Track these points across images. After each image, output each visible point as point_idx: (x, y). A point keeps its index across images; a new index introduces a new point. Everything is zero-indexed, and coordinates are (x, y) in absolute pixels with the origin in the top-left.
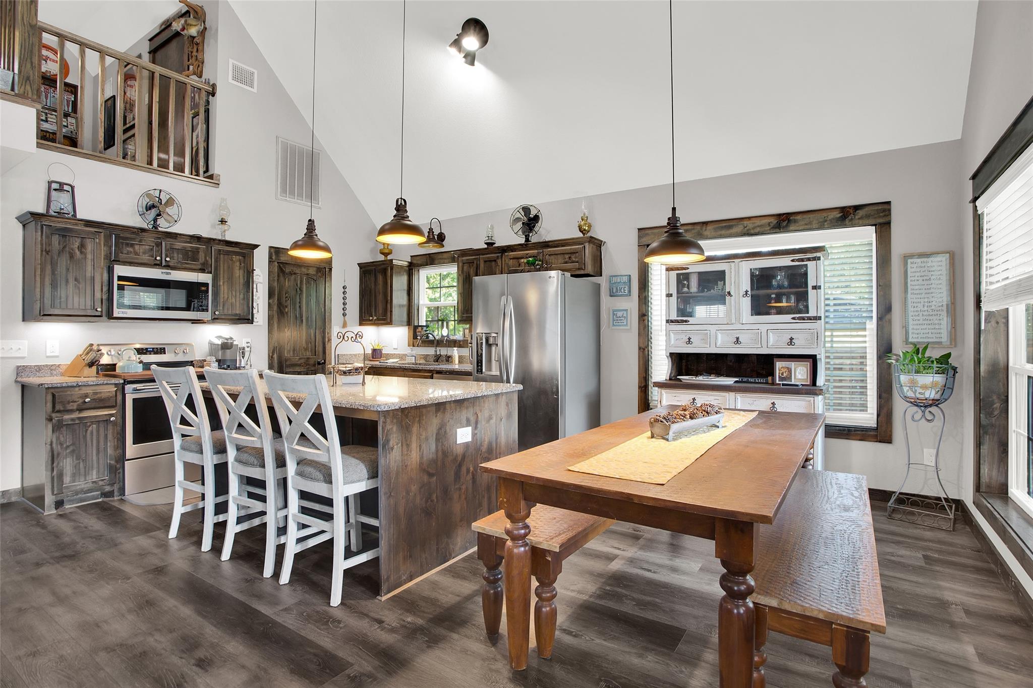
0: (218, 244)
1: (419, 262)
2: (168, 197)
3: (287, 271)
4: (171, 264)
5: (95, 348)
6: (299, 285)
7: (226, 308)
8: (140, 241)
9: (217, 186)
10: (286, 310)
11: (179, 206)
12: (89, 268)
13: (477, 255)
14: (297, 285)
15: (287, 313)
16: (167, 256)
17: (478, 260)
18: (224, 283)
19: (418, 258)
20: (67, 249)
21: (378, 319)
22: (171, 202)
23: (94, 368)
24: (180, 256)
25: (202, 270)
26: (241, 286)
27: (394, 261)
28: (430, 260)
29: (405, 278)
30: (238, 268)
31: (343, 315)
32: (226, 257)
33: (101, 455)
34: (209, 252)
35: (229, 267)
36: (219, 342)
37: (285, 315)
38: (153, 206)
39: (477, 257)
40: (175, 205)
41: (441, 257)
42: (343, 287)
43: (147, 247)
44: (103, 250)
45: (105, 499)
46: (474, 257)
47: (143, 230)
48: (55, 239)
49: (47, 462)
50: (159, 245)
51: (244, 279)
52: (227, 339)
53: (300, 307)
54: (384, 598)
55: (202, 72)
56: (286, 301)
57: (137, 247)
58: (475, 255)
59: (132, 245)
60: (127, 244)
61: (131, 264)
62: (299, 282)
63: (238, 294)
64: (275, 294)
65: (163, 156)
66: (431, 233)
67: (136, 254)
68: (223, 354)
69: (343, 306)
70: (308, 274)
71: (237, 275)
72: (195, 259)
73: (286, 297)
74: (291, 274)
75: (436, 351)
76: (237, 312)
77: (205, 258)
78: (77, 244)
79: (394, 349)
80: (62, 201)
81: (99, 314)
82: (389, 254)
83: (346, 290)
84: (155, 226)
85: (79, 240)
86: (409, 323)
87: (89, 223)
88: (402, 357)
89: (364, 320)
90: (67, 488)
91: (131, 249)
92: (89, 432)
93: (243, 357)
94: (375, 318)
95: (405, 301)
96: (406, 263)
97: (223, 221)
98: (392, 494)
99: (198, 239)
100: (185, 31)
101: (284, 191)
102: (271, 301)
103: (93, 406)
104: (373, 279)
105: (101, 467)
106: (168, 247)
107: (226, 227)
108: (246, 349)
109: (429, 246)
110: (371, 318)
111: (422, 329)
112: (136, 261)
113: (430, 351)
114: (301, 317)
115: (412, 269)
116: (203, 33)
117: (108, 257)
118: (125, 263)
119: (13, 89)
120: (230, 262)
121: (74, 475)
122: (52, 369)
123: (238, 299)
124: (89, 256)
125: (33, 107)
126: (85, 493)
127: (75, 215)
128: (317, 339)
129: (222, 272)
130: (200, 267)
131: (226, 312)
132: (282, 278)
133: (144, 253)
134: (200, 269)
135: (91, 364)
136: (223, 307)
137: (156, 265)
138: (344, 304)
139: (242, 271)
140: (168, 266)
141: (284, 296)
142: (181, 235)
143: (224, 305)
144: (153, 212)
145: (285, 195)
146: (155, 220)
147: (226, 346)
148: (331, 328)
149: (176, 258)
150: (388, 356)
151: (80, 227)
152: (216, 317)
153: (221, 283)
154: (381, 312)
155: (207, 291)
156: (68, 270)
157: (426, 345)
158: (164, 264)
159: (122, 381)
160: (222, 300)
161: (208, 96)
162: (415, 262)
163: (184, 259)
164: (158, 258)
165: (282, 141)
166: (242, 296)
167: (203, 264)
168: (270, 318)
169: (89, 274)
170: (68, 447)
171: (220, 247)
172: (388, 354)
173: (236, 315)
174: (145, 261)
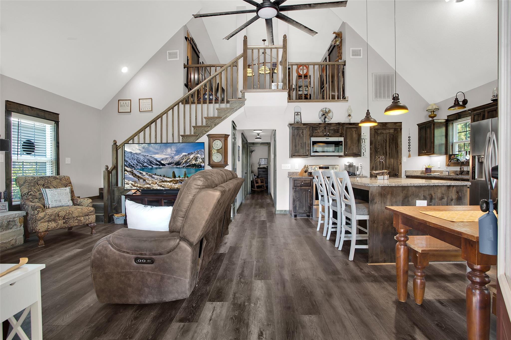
0: (346, 125)
1: (452, 119)
2: (328, 110)
3: (379, 132)
4: (329, 135)
5: (306, 166)
6: (385, 138)
7: (350, 151)
8: (319, 128)
9: (347, 101)
10: (379, 150)
11: (332, 113)
12: (305, 139)
13: (484, 109)
14: (384, 138)
15: (379, 151)
16: (328, 132)
17: (484, 111)
18: (349, 140)
19: (451, 116)
20: (299, 134)
21: (427, 152)
22: (330, 111)
23: (307, 173)
24: (333, 131)
25: (341, 136)
26: (356, 141)
27: (435, 120)
28: (458, 117)
29: (444, 129)
30: (354, 134)
31: (409, 151)
32: (350, 130)
33: (306, 202)
34: (342, 129)
35: (351, 134)
36: (348, 164)
37: (378, 152)
38: (324, 114)
39: (483, 110)
40: (331, 112)
41: (465, 113)
42: (409, 137)
43: (322, 130)
44: (309, 133)
45: (308, 217)
46: (481, 111)
47: (320, 124)
48: (296, 131)
49: (292, 202)
50: (325, 128)
51: (357, 138)
52: (351, 163)
53: (386, 148)
54: (369, 264)
55: (341, 57)
56: (379, 146)
57: (318, 130)
58: (482, 109)
59: (317, 130)
60: (315, 130)
61: (317, 137)
62: (385, 137)
63: (355, 144)
64: (373, 143)
65: (333, 93)
66: (456, 101)
67: (318, 133)
68: (349, 169)
69: (408, 147)
70: (389, 133)
71: (354, 136)
72: (338, 132)
73: (379, 144)
74: (381, 133)
75: (461, 168)
76: (355, 152)
77: (342, 131)
78: (301, 132)
79: (439, 168)
80: (298, 119)
81: (307, 155)
82: (434, 117)
83: (410, 139)
84: (325, 122)
85: (301, 130)
86: (446, 153)
87: (304, 124)
88: (442, 172)
89: (420, 153)
90: (297, 211)
91: (316, 131)
92: (303, 194)
93: (358, 171)
94: (425, 152)
95: (444, 141)
96: (444, 120)
97: (349, 115)
98: (375, 222)
99: (339, 124)
100: (336, 44)
101: (376, 97)
102: (371, 147)
103: (304, 185)
104: (424, 131)
105: (306, 206)
106: (328, 129)
107: (350, 118)
108: (359, 167)
109: (456, 109)
110: (423, 152)
111: (454, 156)
112: (318, 135)
113: (458, 169)
114: (386, 153)
115: (448, 123)
116: (341, 42)
117: (310, 135)
118: (315, 137)
119: (278, 88)
120: (351, 132)
121: (299, 207)
122: (296, 173)
123: (355, 147)
124: (305, 135)
125: (286, 92)
126: (302, 214)
127: (301, 122)
128: (395, 163)
129: (348, 136)
130: (339, 135)
131: (350, 152)
132: (376, 136)
133: (321, 132)
134: (340, 136)
135: (306, 172)
136: (349, 150)
137: (324, 136)
138: (409, 145)
139: (356, 135)
140: (329, 136)
141: (378, 144)
142: (332, 123)
143: (349, 149)
144: (324, 116)
145: (377, 98)
146: (325, 119)
147: (351, 166)
148: (401, 157)
149: (331, 133)
150: (435, 172)
151: (302, 126)
152: (346, 154)
153: (348, 141)
154: (428, 148)
155: (342, 145)
156: (299, 140)
157: (456, 165)
158: (327, 135)
159: (312, 178)
160: (348, 147)
161: (344, 66)
162: (449, 119)
163: (334, 132)
164: (325, 133)
165: (374, 75)
166: (356, 145)
167: (341, 134)
168: (371, 154)
169: (304, 141)
170: (297, 198)
171: (347, 126)
172: (435, 171)
173: (354, 153)
174: (321, 135)
